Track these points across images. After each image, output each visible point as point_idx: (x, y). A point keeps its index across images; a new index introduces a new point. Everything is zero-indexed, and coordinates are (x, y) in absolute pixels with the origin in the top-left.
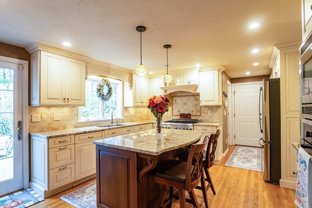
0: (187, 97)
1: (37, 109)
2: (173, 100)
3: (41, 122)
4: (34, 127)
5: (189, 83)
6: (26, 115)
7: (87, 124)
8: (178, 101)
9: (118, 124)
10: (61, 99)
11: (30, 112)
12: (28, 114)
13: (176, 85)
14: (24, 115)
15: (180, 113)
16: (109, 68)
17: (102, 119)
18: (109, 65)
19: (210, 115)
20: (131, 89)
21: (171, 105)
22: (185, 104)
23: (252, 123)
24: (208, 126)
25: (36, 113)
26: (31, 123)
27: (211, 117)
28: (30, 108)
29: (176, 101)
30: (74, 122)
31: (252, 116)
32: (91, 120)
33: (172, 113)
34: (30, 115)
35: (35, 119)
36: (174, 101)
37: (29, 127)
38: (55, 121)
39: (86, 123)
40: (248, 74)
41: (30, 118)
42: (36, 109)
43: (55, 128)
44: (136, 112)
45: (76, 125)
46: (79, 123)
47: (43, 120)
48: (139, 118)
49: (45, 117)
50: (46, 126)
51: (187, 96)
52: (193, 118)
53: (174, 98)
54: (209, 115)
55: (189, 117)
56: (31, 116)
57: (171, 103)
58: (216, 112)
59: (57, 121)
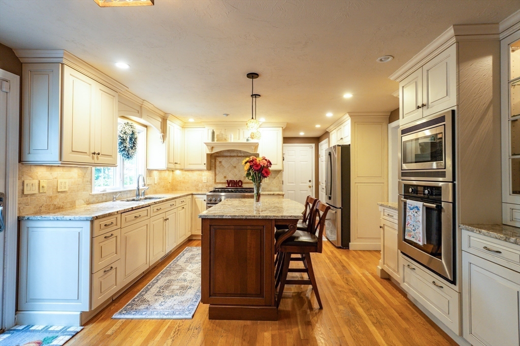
0: (238, 158)
1: (32, 170)
2: (217, 161)
3: (37, 195)
4: (27, 204)
5: (247, 140)
6: (14, 182)
7: (103, 198)
8: (223, 163)
9: (146, 196)
10: (88, 153)
11: (21, 176)
12: (17, 179)
13: (229, 141)
14: (10, 180)
15: (226, 179)
16: (141, 107)
17: (122, 190)
18: (143, 102)
19: (268, 181)
20: (163, 142)
21: (214, 168)
22: (235, 167)
23: (302, 192)
24: (273, 195)
25: (30, 178)
26: (22, 197)
27: (268, 184)
28: (21, 168)
29: (220, 162)
30: (85, 195)
31: (302, 183)
32: (108, 191)
33: (215, 180)
34: (21, 181)
35: (29, 188)
36: (218, 163)
37: (19, 204)
38: (59, 192)
39: (101, 195)
40: (302, 134)
41: (21, 188)
42: (30, 171)
43: (59, 206)
44: (160, 179)
45: (89, 200)
46: (93, 195)
47: (41, 191)
48: (163, 187)
49: (45, 185)
50: (46, 203)
51: (238, 156)
52: (245, 186)
53: (217, 158)
54: (266, 182)
55: (240, 184)
56: (21, 184)
57: (214, 166)
58: (275, 178)
59: (62, 192)
